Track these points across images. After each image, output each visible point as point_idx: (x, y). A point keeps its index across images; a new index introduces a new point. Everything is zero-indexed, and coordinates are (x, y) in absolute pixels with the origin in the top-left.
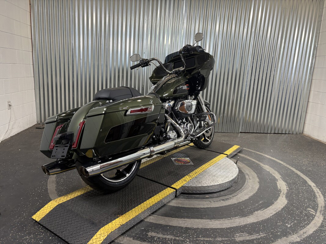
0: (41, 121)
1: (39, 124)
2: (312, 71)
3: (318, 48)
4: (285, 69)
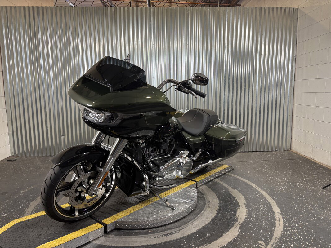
0: (15, 153)
1: (13, 156)
2: (293, 83)
3: (297, 60)
4: (263, 84)
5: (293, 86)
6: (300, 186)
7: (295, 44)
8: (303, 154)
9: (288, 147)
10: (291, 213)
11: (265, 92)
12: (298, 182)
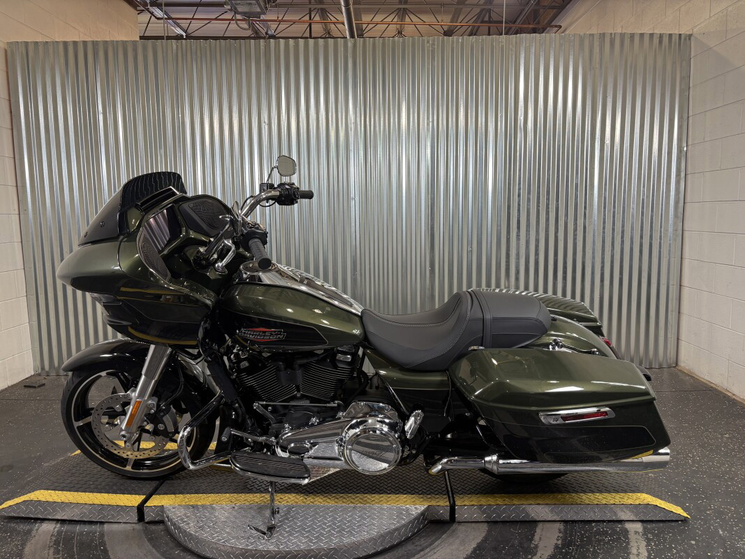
0: (43, 368)
1: (39, 375)
2: (681, 210)
3: (689, 155)
4: (609, 211)
5: (681, 216)
6: (693, 462)
7: (685, 116)
8: (706, 378)
9: (670, 358)
10: (667, 534)
11: (613, 229)
12: (690, 452)
